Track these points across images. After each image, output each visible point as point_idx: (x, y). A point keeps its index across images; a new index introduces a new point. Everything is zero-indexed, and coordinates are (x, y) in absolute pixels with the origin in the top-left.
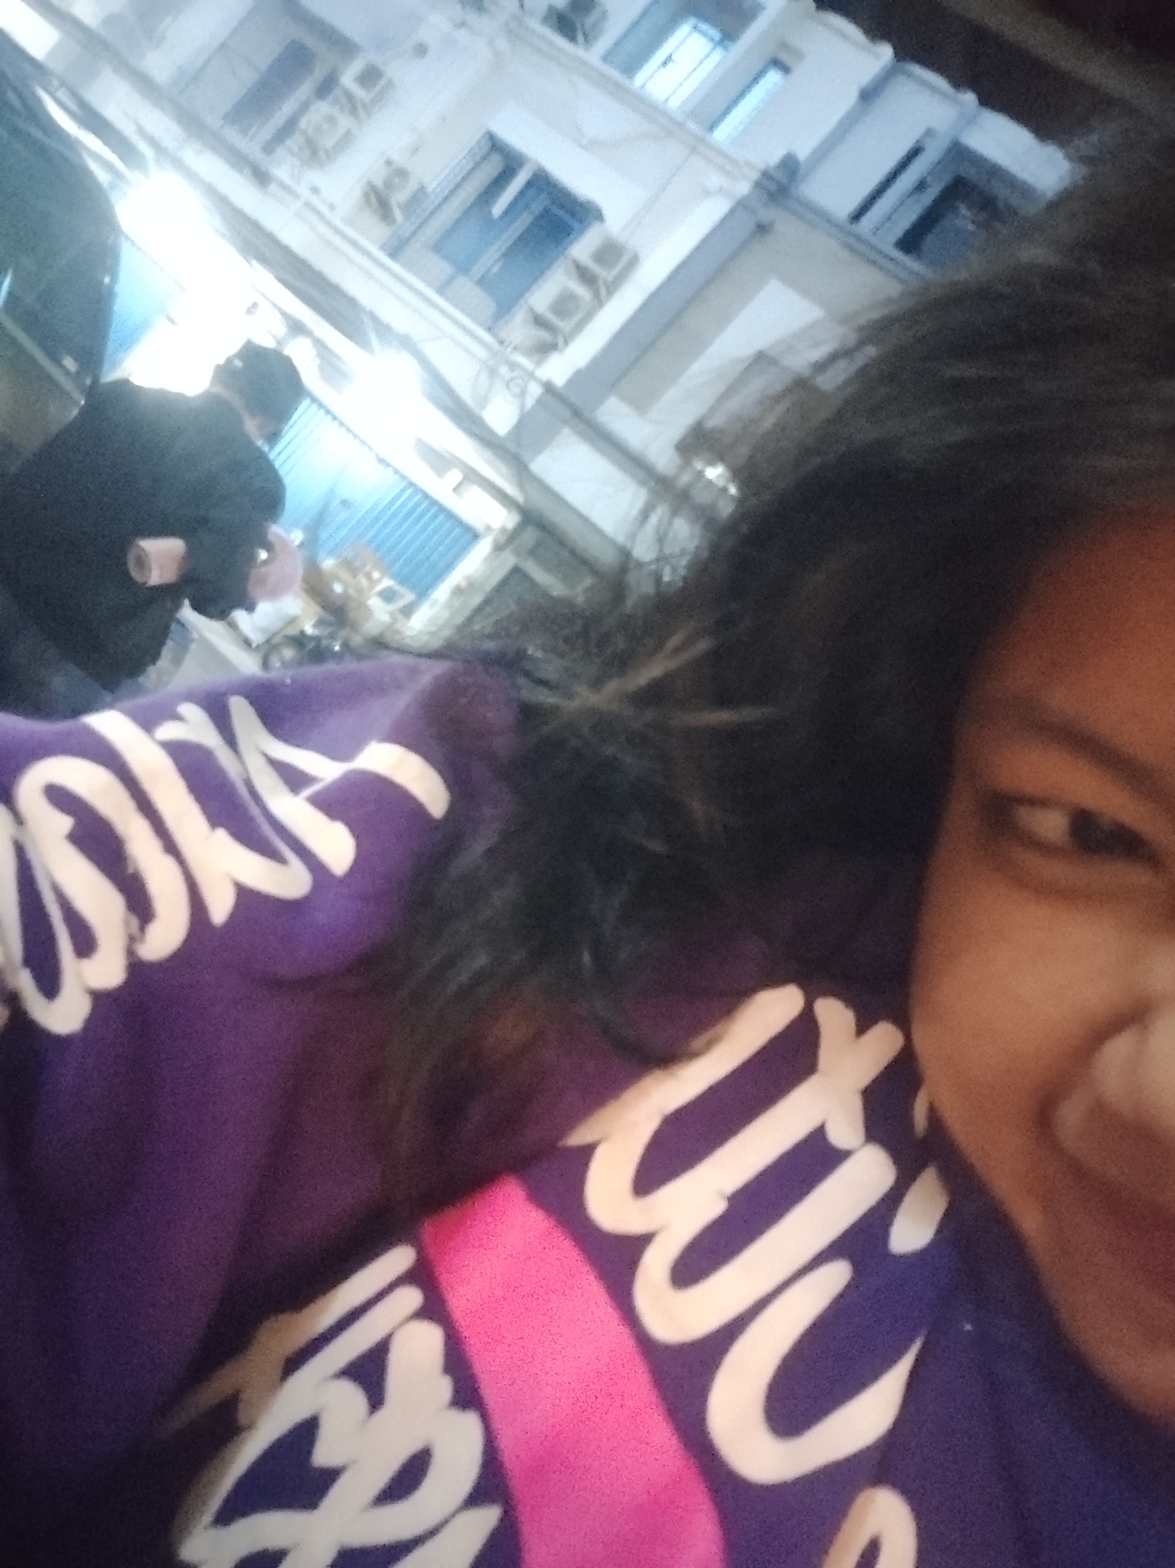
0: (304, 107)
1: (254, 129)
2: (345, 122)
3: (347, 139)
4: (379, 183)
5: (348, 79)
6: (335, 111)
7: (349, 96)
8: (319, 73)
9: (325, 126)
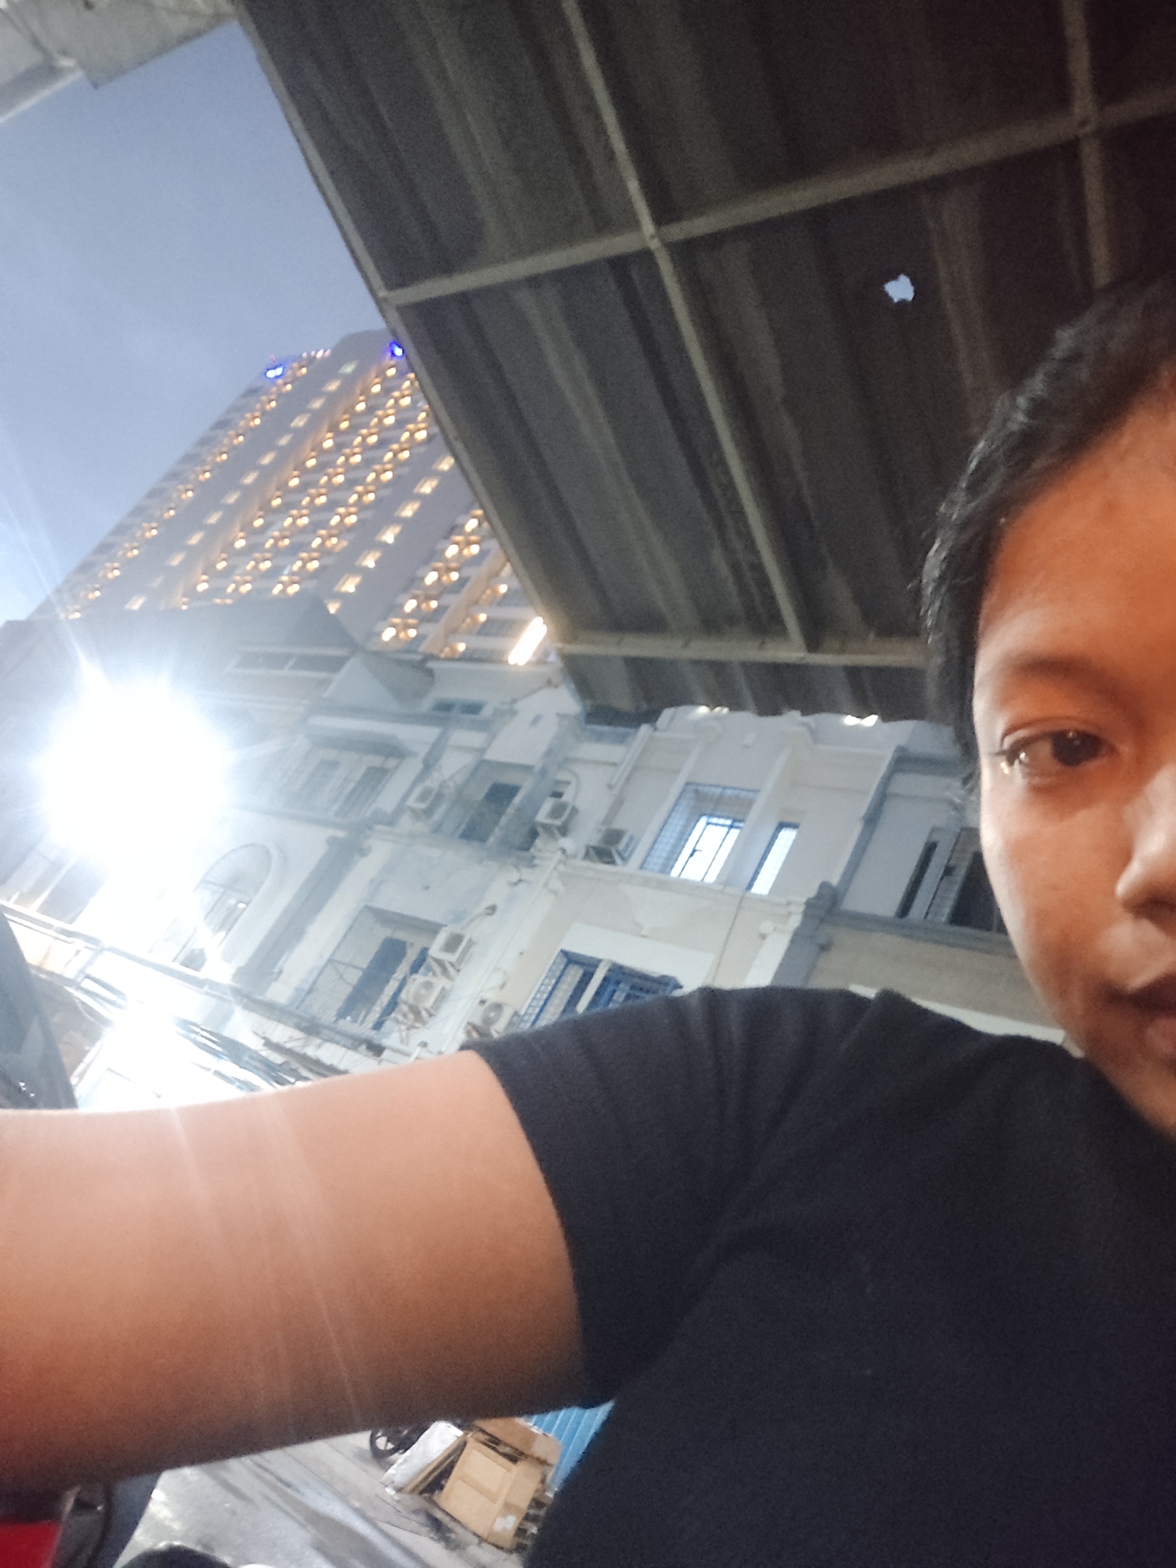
0: (403, 984)
1: (363, 1014)
2: (440, 983)
3: (443, 996)
4: (478, 1021)
5: (435, 950)
6: (429, 978)
7: (440, 963)
8: (412, 955)
9: (423, 991)
